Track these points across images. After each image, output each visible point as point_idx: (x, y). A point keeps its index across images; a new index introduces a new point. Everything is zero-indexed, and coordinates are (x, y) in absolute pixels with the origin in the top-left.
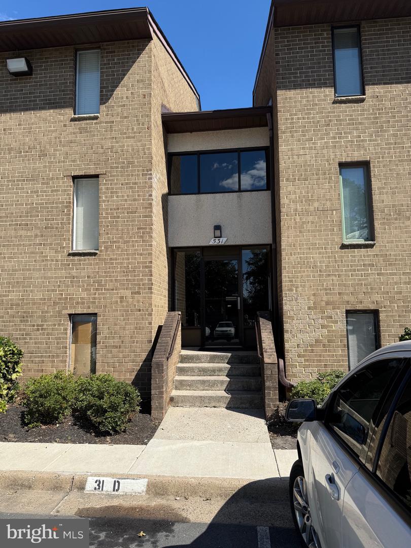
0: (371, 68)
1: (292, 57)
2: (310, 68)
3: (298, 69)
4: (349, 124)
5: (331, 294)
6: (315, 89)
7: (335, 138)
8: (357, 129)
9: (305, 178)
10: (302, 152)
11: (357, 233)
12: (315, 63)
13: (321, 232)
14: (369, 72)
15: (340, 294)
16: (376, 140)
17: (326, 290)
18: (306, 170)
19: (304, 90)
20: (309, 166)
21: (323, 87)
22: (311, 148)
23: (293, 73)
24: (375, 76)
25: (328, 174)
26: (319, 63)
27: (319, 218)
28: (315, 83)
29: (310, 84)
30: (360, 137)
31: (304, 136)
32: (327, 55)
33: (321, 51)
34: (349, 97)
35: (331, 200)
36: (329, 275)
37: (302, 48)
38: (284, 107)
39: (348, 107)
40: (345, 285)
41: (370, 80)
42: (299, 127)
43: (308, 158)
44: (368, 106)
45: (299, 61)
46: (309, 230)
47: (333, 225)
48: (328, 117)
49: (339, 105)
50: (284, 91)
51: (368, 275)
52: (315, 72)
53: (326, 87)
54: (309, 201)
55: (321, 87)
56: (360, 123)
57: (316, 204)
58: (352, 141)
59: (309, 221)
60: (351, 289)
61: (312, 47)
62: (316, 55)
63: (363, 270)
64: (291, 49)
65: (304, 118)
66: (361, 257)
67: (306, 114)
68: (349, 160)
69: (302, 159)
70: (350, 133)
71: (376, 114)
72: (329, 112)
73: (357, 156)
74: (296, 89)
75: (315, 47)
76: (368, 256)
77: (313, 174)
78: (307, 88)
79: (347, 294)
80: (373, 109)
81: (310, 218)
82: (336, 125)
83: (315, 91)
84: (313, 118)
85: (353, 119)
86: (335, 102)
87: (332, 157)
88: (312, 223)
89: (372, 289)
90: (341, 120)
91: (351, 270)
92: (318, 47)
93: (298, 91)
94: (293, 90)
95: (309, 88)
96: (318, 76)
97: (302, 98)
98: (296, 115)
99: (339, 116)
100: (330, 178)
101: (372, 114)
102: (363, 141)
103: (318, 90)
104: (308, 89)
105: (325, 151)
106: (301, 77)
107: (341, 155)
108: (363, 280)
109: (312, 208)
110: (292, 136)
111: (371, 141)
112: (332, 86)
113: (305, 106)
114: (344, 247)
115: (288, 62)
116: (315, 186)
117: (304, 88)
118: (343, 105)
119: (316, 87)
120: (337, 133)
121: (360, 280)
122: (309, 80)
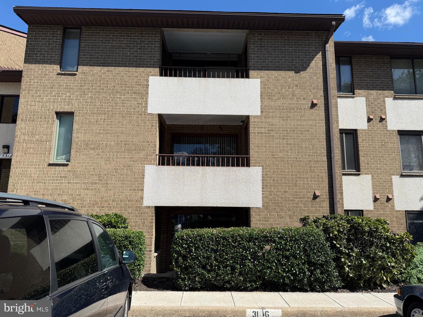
0: (83, 55)
1: (37, 44)
2: (46, 51)
3: (39, 51)
4: (65, 88)
5: (37, 194)
6: (48, 65)
7: (55, 96)
8: (70, 92)
9: (33, 120)
10: (33, 103)
11: (64, 157)
12: (50, 49)
13: (38, 154)
14: (82, 58)
15: (43, 194)
16: (80, 100)
17: (35, 191)
18: (34, 115)
19: (40, 65)
20: (36, 112)
21: (53, 64)
22: (39, 102)
23: (35, 54)
24: (85, 60)
25: (48, 119)
26: (53, 49)
27: (38, 146)
28: (48, 61)
30: (70, 97)
31: (36, 93)
32: (58, 44)
33: (54, 42)
34: (66, 72)
35: (46, 135)
36: (38, 182)
37: (44, 39)
38: (27, 74)
39: (66, 78)
40: (47, 189)
41: (82, 63)
42: (34, 88)
43: (37, 107)
44: (78, 78)
45: (40, 46)
46: (30, 153)
47: (45, 151)
48: (53, 83)
49: (61, 76)
50: (28, 64)
51: (61, 183)
52: (49, 54)
53: (55, 64)
54: (33, 134)
55: (51, 64)
56: (72, 89)
57: (37, 137)
58: (65, 99)
59: (31, 147)
60: (51, 192)
61: (50, 39)
62: (51, 44)
63: (59, 180)
64: (37, 39)
65: (38, 83)
66: (60, 172)
67: (40, 80)
68: (62, 110)
69: (33, 107)
70: (64, 94)
71: (82, 83)
72: (54, 80)
73: (67, 108)
74: (36, 64)
75: (52, 39)
76: (64, 171)
77: (38, 118)
78: (42, 64)
79: (48, 195)
80: (81, 80)
81: (32, 146)
82: (57, 88)
83: (48, 66)
84: (44, 83)
85: (67, 86)
86: (58, 74)
87: (52, 108)
88: (33, 148)
89: (63, 192)
90: (60, 86)
91: (52, 180)
92: (53, 39)
93: (37, 65)
94: (33, 64)
95: (44, 64)
96: (51, 57)
97: (39, 69)
98: (33, 80)
99: (60, 83)
100: (48, 121)
101: (80, 83)
102: (72, 99)
103: (50, 65)
104: (43, 65)
105: (48, 104)
106: (40, 56)
107: (57, 107)
108: (59, 186)
109: (34, 139)
110: (29, 93)
111: (76, 100)
112: (58, 64)
113: (40, 74)
114: (50, 165)
115: (34, 46)
116: (38, 126)
117: (41, 64)
118: (63, 76)
119: (48, 64)
120: (57, 94)
121: (57, 186)
122: (44, 59)
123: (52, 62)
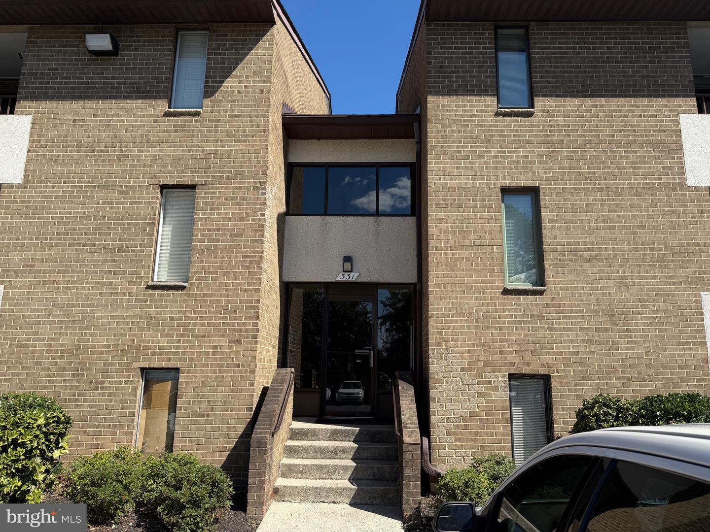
0: (541, 77)
1: (446, 58)
2: (468, 72)
3: (453, 72)
4: (515, 141)
5: (490, 352)
6: (474, 97)
7: (497, 157)
8: (524, 148)
9: (460, 205)
10: (456, 172)
11: (522, 276)
12: (475, 67)
13: (478, 271)
14: (540, 81)
15: (501, 352)
16: (547, 163)
17: (484, 346)
18: (460, 195)
19: (460, 97)
20: (464, 189)
21: (484, 95)
22: (467, 168)
23: (447, 77)
24: (546, 87)
25: (488, 201)
26: (479, 67)
27: (475, 254)
28: (474, 90)
29: (468, 91)
30: (527, 157)
31: (459, 152)
32: (488, 57)
33: (481, 53)
34: (515, 110)
35: (490, 233)
36: (488, 327)
37: (460, 48)
38: (436, 116)
39: (513, 121)
40: (507, 341)
41: (540, 91)
42: (454, 142)
43: (463, 179)
44: (537, 121)
45: (454, 63)
46: (463, 269)
47: (493, 265)
48: (488, 131)
49: (503, 118)
50: (436, 97)
51: (537, 329)
52: (475, 77)
53: (487, 95)
54: (464, 233)
55: (481, 95)
56: (528, 141)
57: (472, 237)
58: (518, 163)
59: (463, 258)
60: (516, 347)
61: (471, 48)
62: (475, 57)
63: (530, 323)
64: (446, 48)
65: (459, 131)
66: (528, 306)
67: (462, 126)
68: (514, 184)
69: (456, 181)
70: (515, 152)
71: (546, 131)
72: (490, 126)
73: (524, 180)
74: (450, 95)
75: (475, 48)
76: (537, 305)
77: (469, 200)
78: (464, 95)
79: (511, 353)
80: (543, 126)
81: (465, 254)
82: (498, 141)
83: (474, 99)
84: (471, 132)
85: (519, 136)
86: (497, 114)
87: (493, 180)
88: (467, 260)
89: (541, 347)
90: (504, 136)
91: (515, 323)
92: (478, 48)
93: (453, 98)
94: (447, 97)
95: (467, 95)
96: (478, 81)
97: (457, 106)
98: (449, 126)
99: (502, 131)
100: (490, 206)
101: (542, 131)
102: (530, 162)
103: (478, 98)
104: (465, 97)
105: (484, 173)
106: (457, 82)
107: (505, 178)
108: (531, 335)
109: (467, 242)
110: (445, 153)
111: (541, 163)
112: (494, 95)
113: (461, 116)
114: (506, 292)
115: (442, 62)
116: (472, 215)
117: (461, 95)
118: (507, 118)
119: (476, 95)
120: (499, 152)
121: (526, 335)
122: (466, 86)
123: (482, 91)
